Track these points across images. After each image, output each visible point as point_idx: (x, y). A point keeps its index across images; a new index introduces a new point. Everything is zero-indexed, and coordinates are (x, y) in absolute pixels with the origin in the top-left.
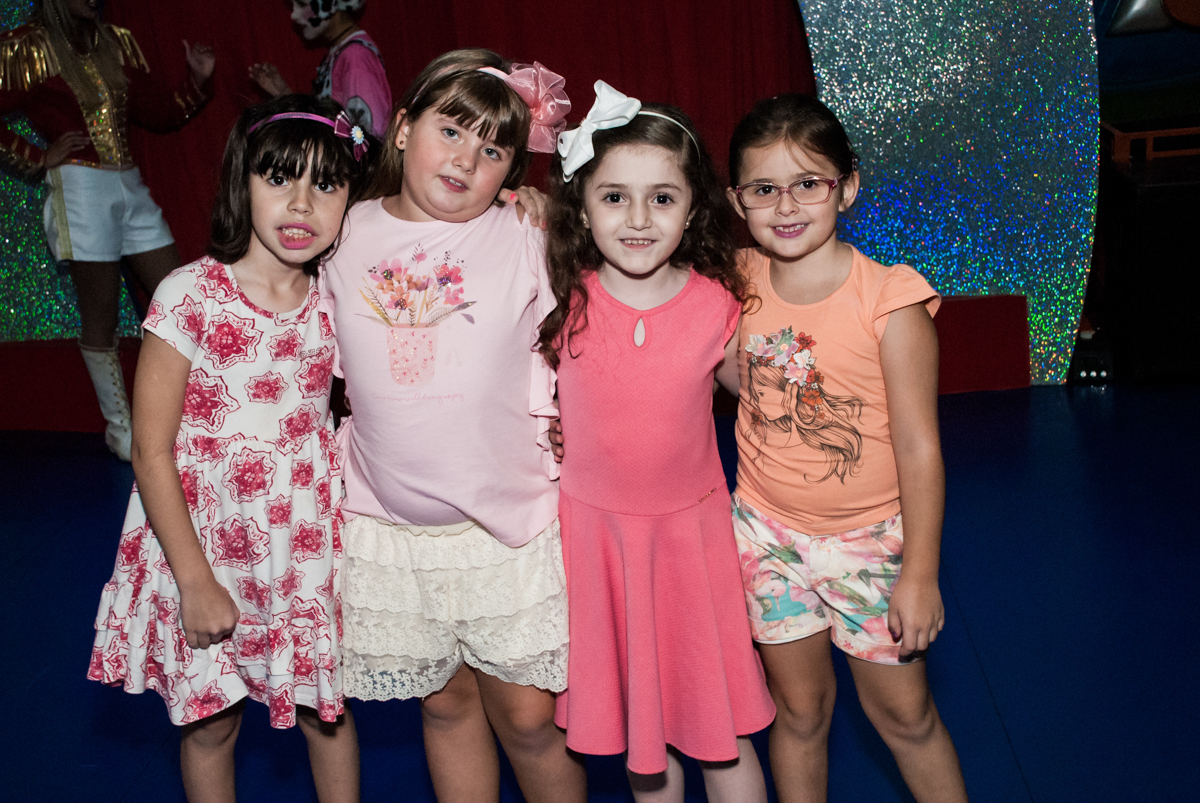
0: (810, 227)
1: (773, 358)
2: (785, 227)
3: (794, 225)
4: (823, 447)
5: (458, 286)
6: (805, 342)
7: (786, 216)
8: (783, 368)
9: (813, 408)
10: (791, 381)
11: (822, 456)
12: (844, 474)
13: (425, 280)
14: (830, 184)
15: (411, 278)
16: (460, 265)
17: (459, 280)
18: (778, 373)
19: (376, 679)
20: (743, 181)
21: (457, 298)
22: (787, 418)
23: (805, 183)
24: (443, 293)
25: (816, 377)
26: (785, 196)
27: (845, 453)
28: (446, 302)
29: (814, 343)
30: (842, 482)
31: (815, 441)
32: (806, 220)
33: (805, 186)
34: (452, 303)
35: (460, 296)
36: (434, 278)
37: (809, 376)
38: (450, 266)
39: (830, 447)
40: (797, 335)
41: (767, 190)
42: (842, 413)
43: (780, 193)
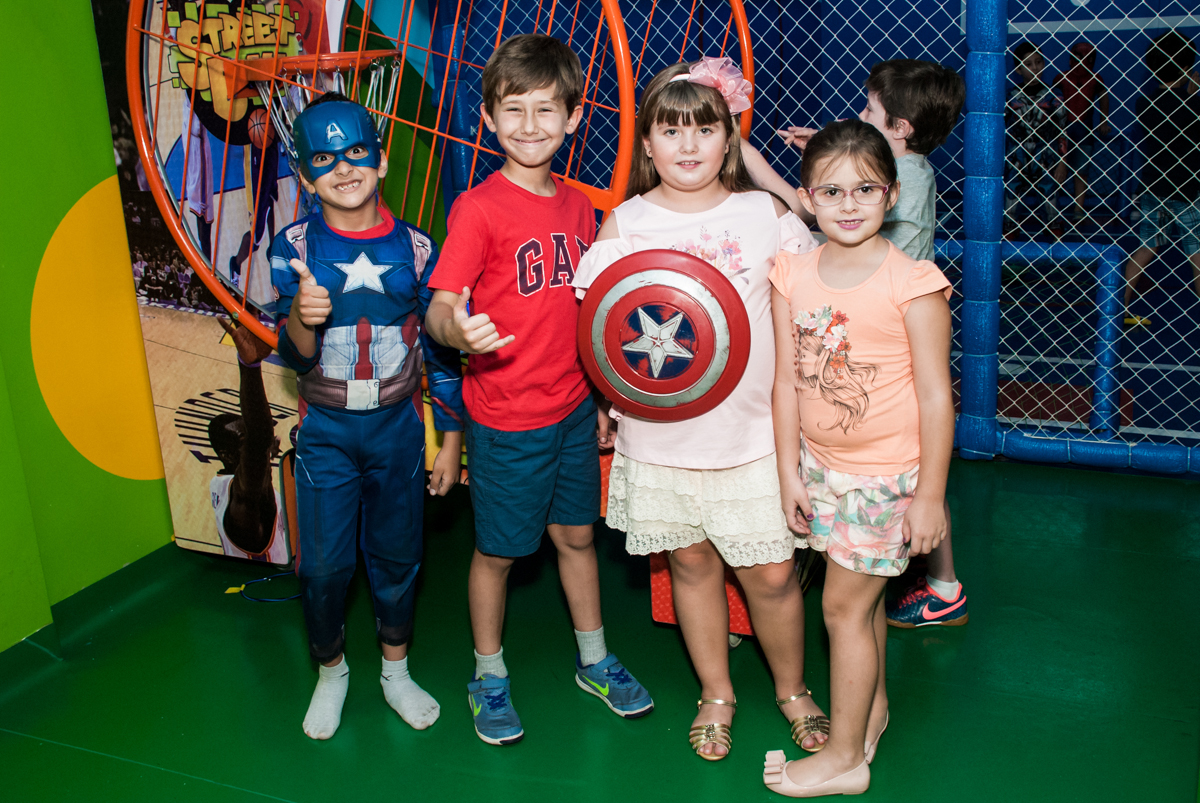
0: (865, 223)
1: (815, 330)
2: (846, 221)
3: (854, 221)
4: (835, 402)
5: (738, 256)
6: (840, 319)
7: (849, 213)
8: (823, 337)
9: (835, 371)
10: (827, 348)
11: (833, 409)
12: (848, 427)
13: (714, 252)
14: (884, 189)
15: (703, 251)
16: (737, 240)
17: (738, 251)
18: (818, 341)
19: (638, 538)
20: (815, 184)
21: (737, 265)
22: (815, 377)
23: (862, 189)
24: (727, 261)
25: (845, 346)
26: (848, 198)
27: (853, 410)
28: (730, 268)
29: (848, 320)
30: (845, 432)
31: (830, 397)
32: (862, 217)
33: (864, 191)
34: (735, 269)
35: (740, 263)
36: (720, 249)
37: (841, 345)
38: (731, 241)
39: (841, 403)
40: (835, 313)
41: (833, 192)
42: (858, 378)
43: (845, 196)
